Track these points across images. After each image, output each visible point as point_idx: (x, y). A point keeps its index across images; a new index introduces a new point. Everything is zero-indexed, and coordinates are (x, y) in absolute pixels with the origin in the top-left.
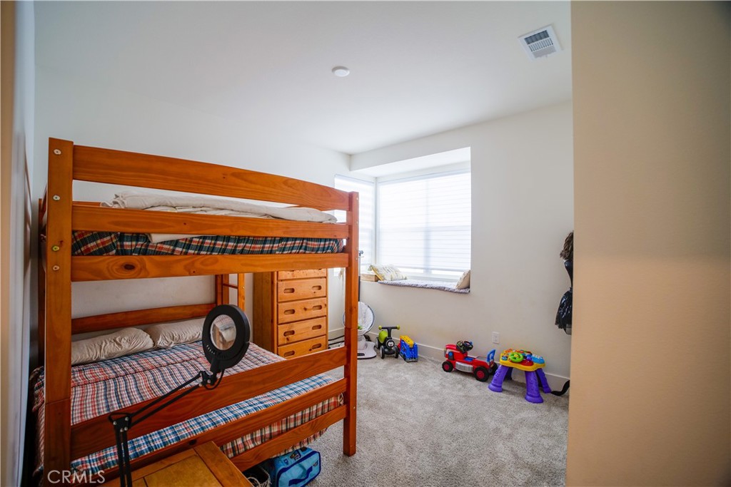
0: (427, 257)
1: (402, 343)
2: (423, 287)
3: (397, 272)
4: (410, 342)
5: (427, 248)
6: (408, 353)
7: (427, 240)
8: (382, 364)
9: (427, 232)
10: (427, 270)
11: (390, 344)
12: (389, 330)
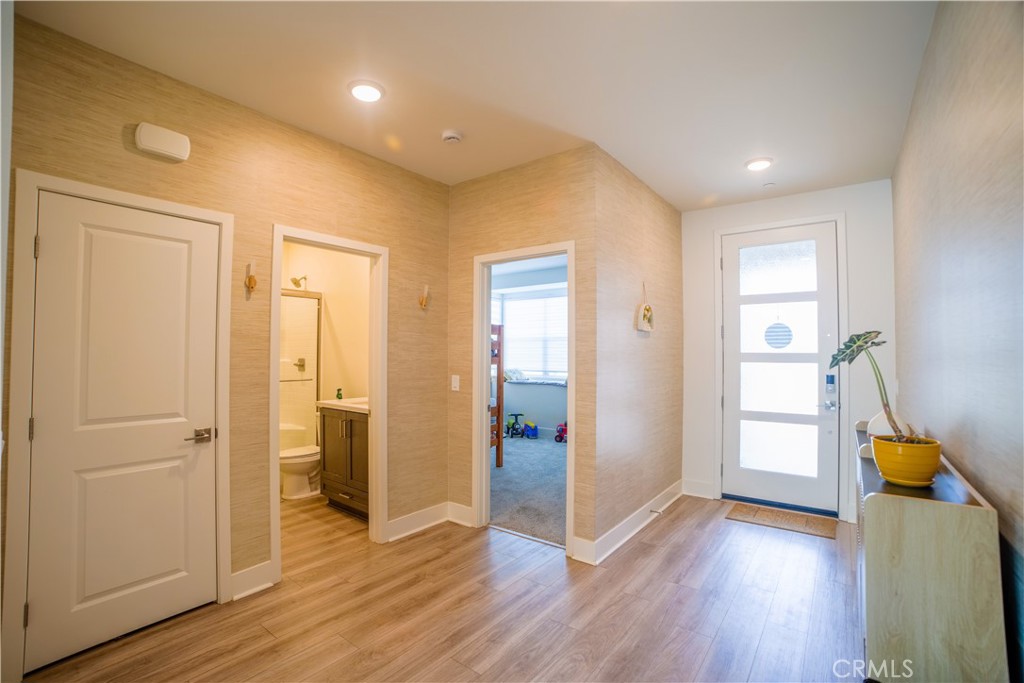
0: (545, 361)
1: (526, 426)
2: (541, 384)
3: (521, 374)
4: (532, 425)
5: (545, 355)
6: (531, 433)
7: (545, 348)
8: (511, 440)
9: (545, 341)
10: (545, 372)
11: (517, 426)
12: (516, 416)
